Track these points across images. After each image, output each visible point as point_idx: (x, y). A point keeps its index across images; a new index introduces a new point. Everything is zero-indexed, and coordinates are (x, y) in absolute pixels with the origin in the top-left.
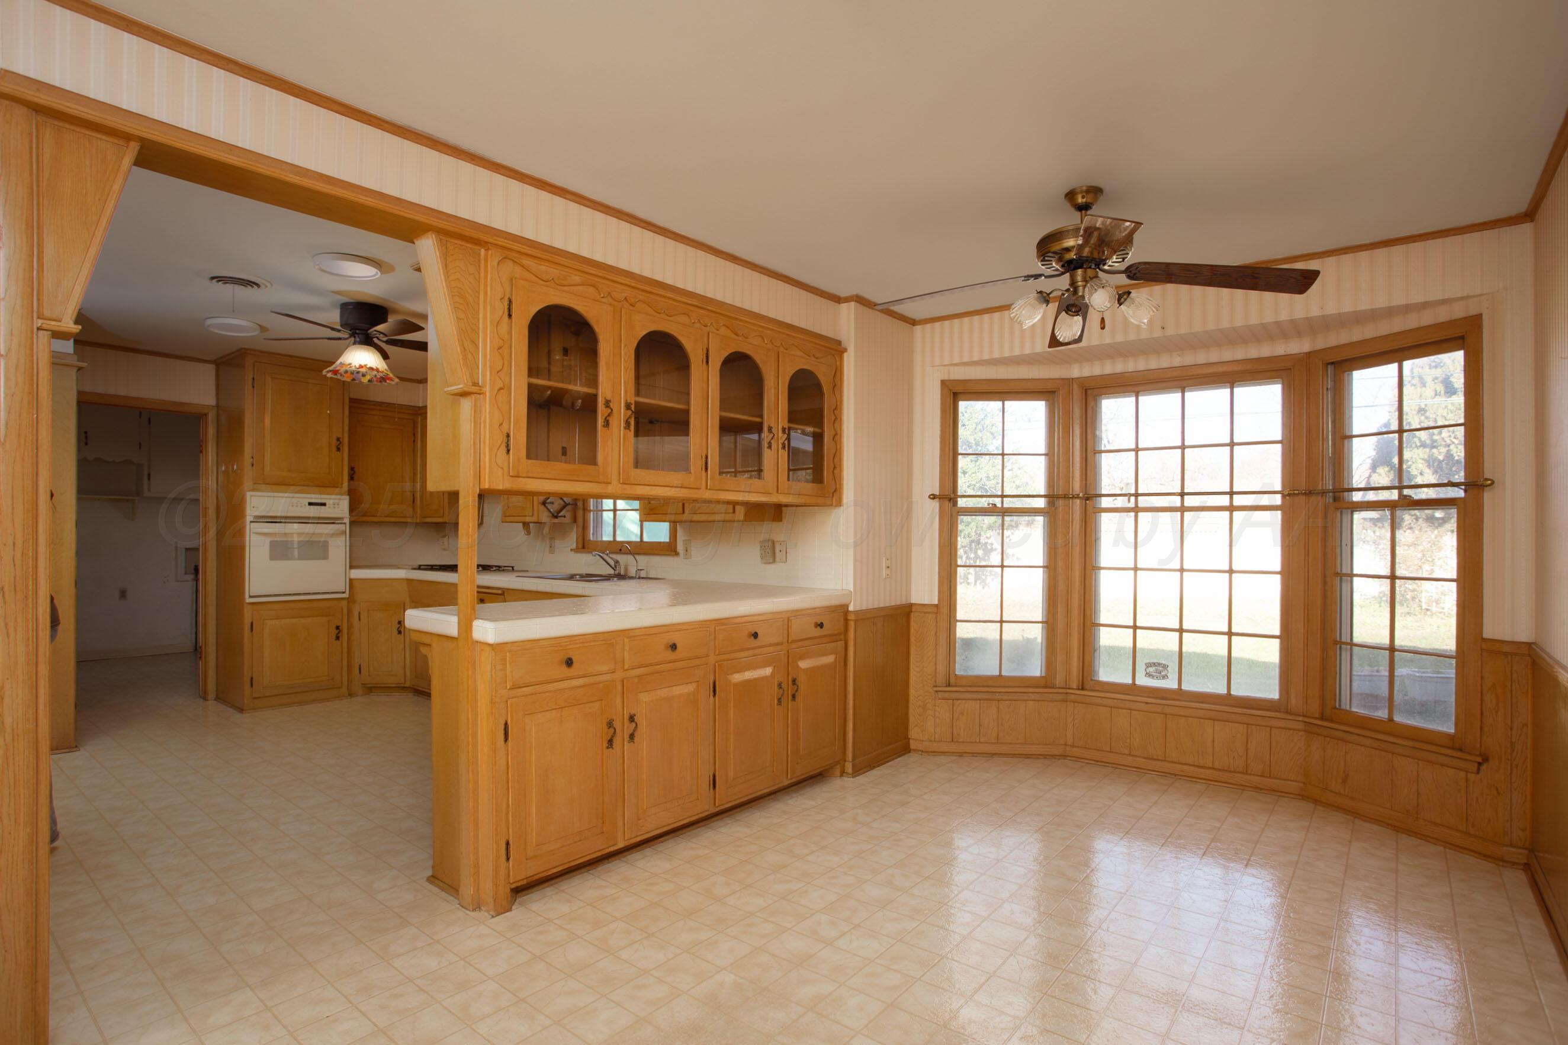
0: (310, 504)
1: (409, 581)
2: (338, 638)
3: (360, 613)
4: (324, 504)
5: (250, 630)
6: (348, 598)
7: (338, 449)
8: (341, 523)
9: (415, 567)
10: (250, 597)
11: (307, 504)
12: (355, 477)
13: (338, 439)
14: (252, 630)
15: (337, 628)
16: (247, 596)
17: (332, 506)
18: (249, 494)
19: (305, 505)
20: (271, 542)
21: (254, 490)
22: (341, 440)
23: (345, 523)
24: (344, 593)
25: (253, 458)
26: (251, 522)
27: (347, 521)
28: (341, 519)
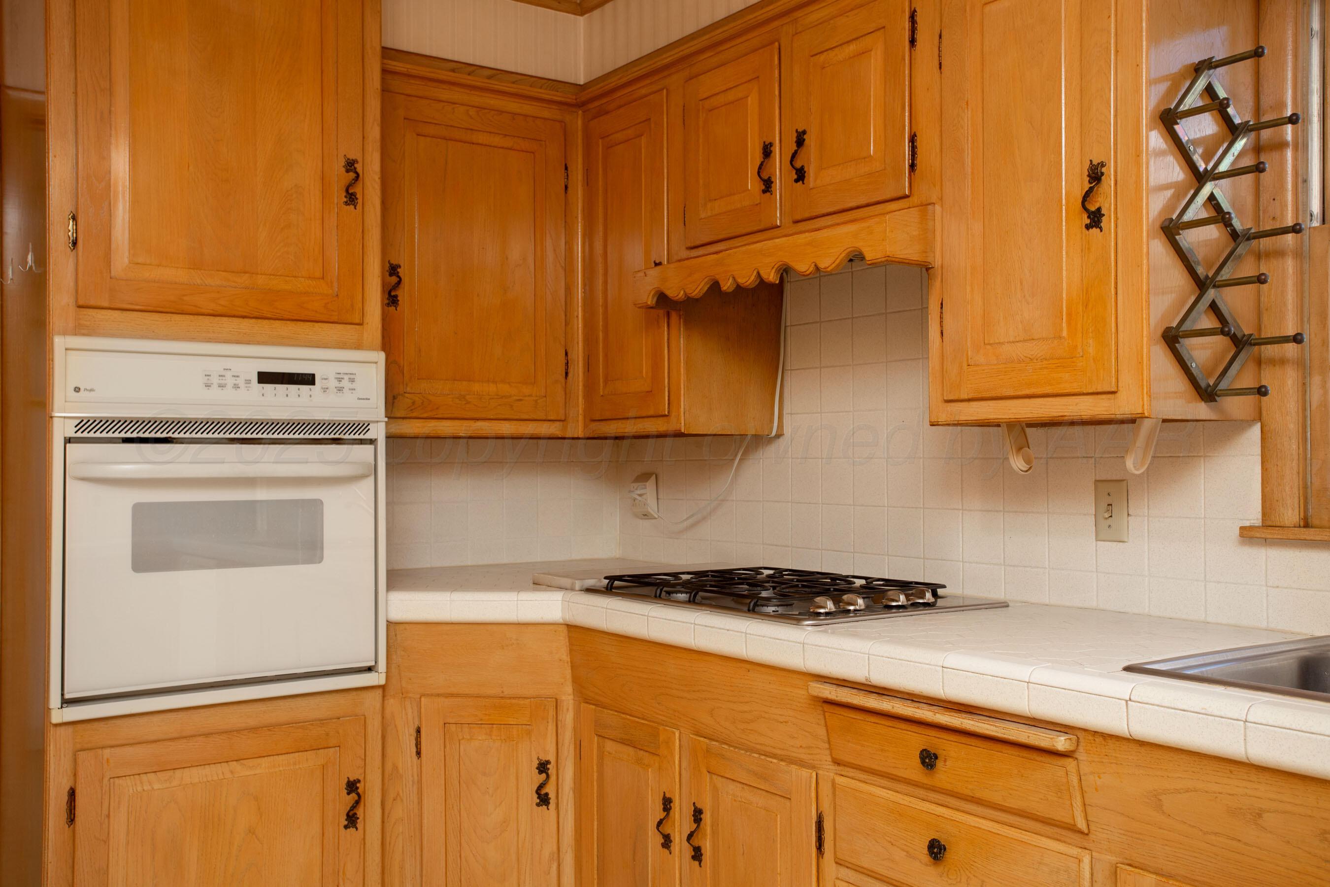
0: (265, 378)
1: (573, 630)
2: (352, 820)
3: (418, 731)
4: (308, 380)
5: (64, 816)
6: (383, 687)
7: (351, 198)
8: (362, 442)
9: (590, 582)
10: (66, 702)
11: (255, 378)
12: (403, 294)
13: (350, 165)
14: (71, 818)
15: (352, 786)
16: (55, 700)
17: (333, 383)
18: (59, 343)
19: (248, 382)
20: (139, 510)
21: (79, 330)
22: (359, 167)
23: (372, 442)
24: (369, 669)
25: (74, 218)
26: (69, 440)
27: (378, 432)
28: (364, 426)
